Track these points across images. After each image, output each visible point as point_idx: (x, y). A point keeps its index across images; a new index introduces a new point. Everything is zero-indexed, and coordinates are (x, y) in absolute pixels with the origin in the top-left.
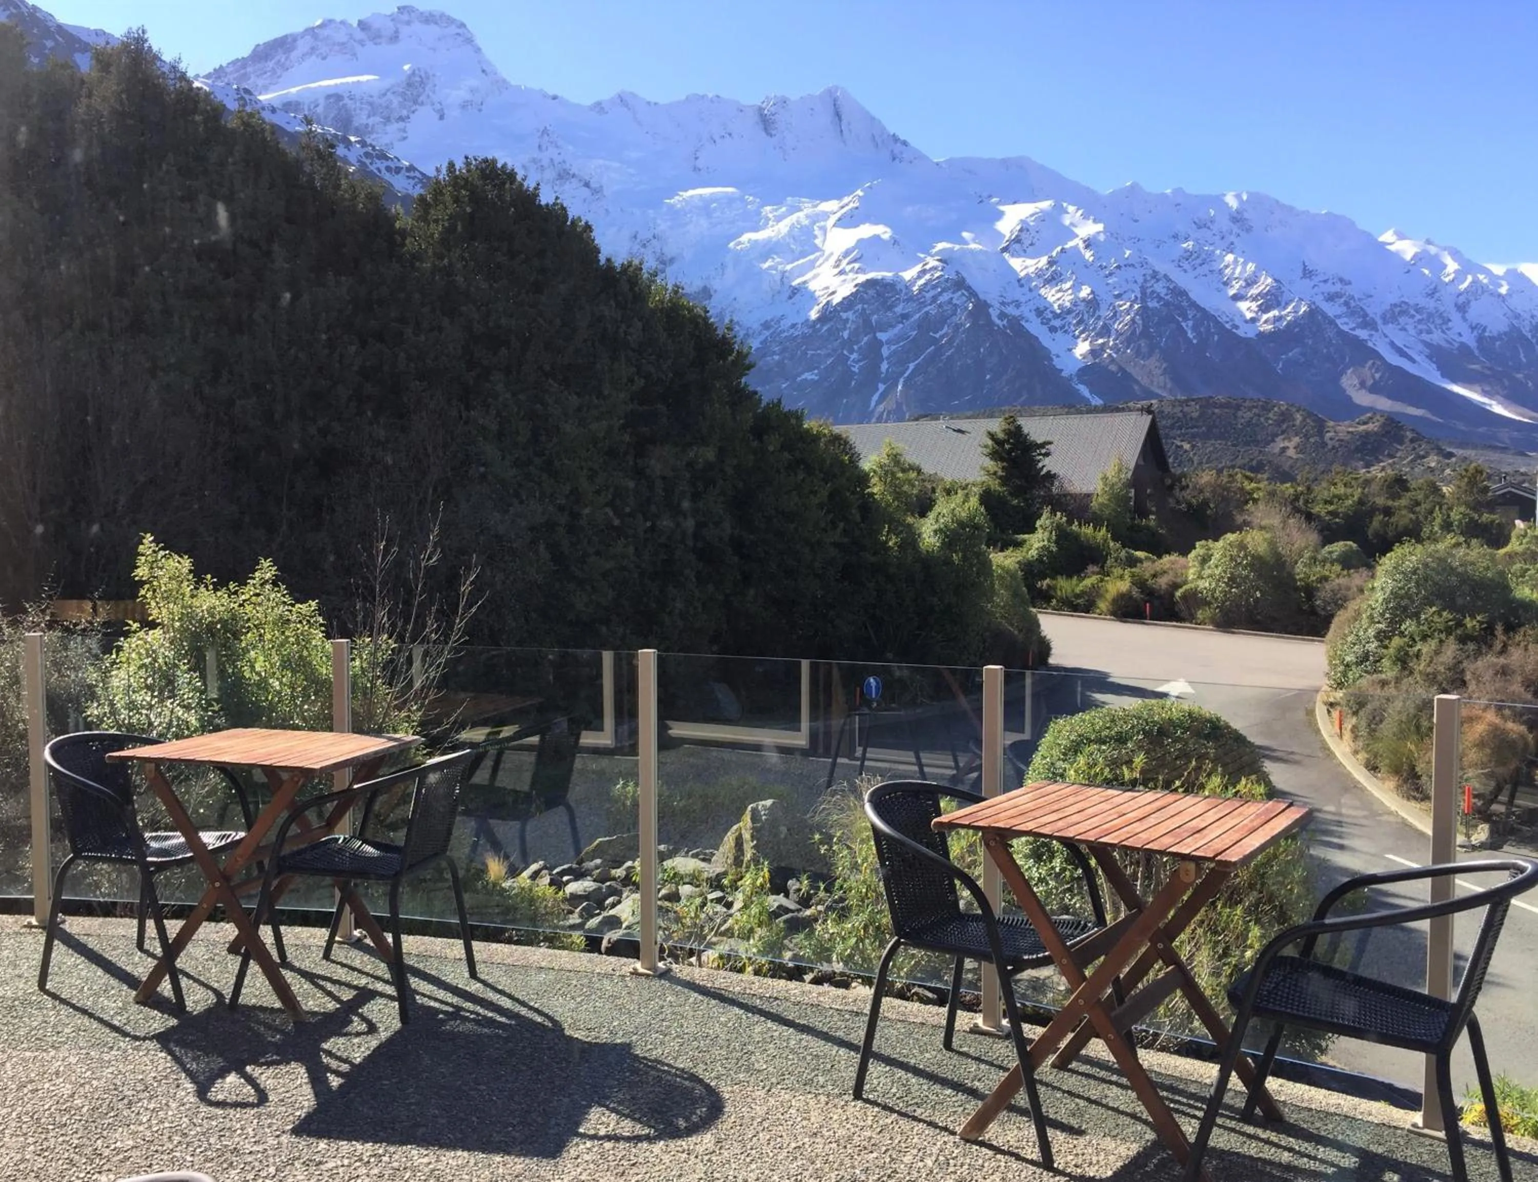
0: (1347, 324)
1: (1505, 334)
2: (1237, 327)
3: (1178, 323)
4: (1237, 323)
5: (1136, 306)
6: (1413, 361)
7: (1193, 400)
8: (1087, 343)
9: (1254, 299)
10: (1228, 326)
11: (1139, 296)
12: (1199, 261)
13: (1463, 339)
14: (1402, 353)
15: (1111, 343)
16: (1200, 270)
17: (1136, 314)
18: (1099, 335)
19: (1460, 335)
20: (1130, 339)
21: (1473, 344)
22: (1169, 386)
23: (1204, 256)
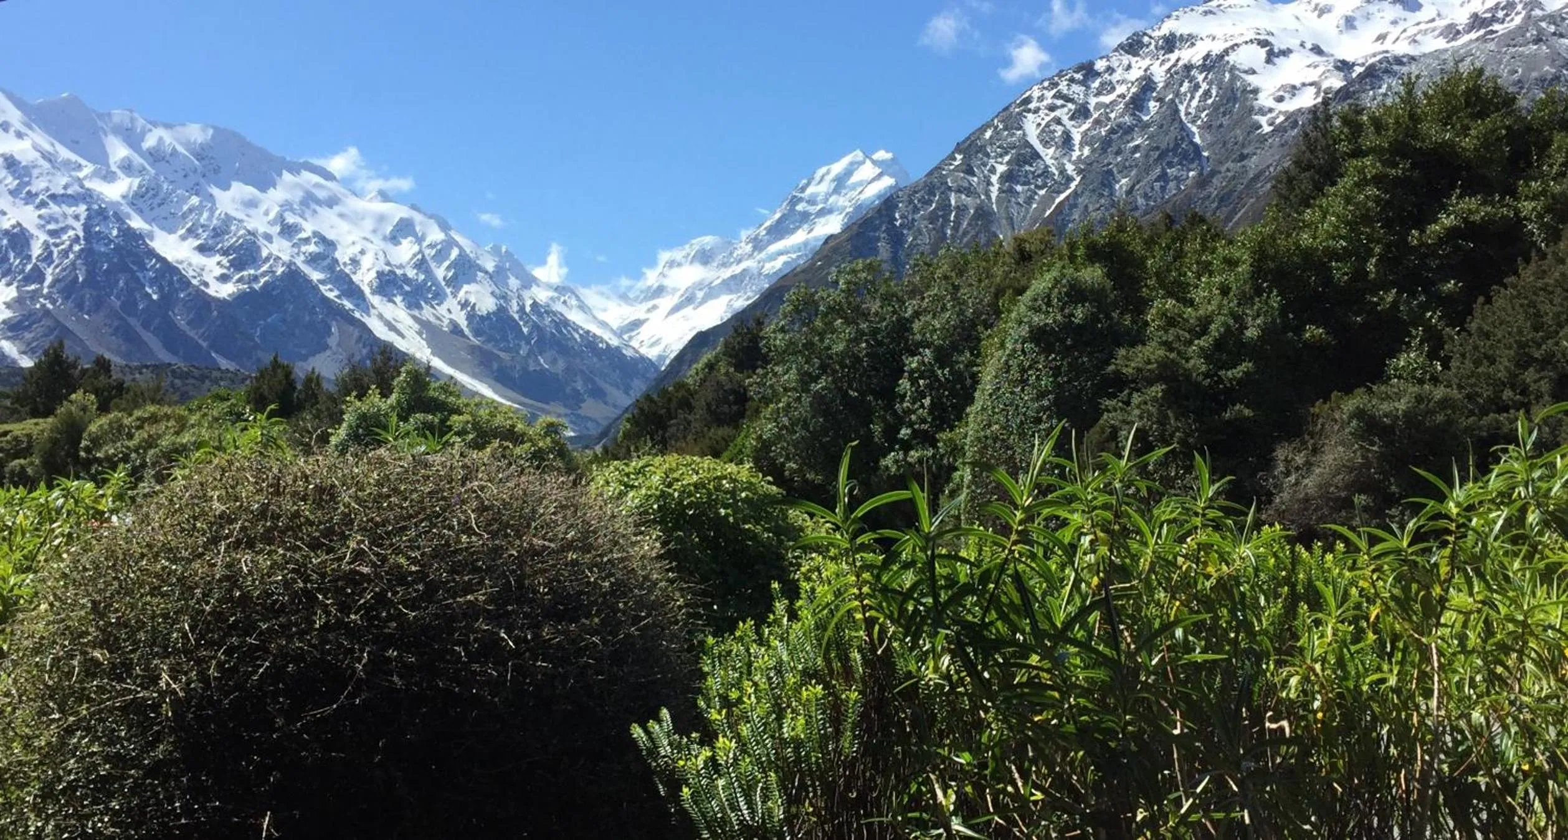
0: (331, 290)
1: (494, 313)
2: (206, 285)
3: (133, 272)
4: (206, 278)
5: (77, 248)
6: (403, 336)
7: (147, 367)
8: (13, 288)
9: (225, 253)
10: (195, 282)
11: (81, 234)
12: (157, 200)
13: (452, 316)
14: (392, 327)
15: (45, 291)
16: (158, 211)
17: (78, 257)
18: (28, 280)
19: (449, 311)
20: (67, 287)
21: (463, 323)
22: (123, 348)
23: (162, 195)
